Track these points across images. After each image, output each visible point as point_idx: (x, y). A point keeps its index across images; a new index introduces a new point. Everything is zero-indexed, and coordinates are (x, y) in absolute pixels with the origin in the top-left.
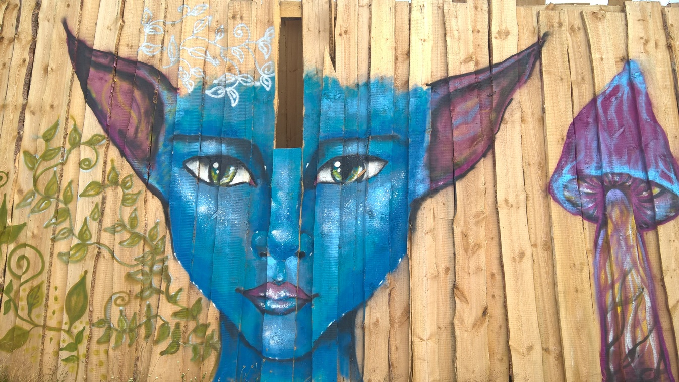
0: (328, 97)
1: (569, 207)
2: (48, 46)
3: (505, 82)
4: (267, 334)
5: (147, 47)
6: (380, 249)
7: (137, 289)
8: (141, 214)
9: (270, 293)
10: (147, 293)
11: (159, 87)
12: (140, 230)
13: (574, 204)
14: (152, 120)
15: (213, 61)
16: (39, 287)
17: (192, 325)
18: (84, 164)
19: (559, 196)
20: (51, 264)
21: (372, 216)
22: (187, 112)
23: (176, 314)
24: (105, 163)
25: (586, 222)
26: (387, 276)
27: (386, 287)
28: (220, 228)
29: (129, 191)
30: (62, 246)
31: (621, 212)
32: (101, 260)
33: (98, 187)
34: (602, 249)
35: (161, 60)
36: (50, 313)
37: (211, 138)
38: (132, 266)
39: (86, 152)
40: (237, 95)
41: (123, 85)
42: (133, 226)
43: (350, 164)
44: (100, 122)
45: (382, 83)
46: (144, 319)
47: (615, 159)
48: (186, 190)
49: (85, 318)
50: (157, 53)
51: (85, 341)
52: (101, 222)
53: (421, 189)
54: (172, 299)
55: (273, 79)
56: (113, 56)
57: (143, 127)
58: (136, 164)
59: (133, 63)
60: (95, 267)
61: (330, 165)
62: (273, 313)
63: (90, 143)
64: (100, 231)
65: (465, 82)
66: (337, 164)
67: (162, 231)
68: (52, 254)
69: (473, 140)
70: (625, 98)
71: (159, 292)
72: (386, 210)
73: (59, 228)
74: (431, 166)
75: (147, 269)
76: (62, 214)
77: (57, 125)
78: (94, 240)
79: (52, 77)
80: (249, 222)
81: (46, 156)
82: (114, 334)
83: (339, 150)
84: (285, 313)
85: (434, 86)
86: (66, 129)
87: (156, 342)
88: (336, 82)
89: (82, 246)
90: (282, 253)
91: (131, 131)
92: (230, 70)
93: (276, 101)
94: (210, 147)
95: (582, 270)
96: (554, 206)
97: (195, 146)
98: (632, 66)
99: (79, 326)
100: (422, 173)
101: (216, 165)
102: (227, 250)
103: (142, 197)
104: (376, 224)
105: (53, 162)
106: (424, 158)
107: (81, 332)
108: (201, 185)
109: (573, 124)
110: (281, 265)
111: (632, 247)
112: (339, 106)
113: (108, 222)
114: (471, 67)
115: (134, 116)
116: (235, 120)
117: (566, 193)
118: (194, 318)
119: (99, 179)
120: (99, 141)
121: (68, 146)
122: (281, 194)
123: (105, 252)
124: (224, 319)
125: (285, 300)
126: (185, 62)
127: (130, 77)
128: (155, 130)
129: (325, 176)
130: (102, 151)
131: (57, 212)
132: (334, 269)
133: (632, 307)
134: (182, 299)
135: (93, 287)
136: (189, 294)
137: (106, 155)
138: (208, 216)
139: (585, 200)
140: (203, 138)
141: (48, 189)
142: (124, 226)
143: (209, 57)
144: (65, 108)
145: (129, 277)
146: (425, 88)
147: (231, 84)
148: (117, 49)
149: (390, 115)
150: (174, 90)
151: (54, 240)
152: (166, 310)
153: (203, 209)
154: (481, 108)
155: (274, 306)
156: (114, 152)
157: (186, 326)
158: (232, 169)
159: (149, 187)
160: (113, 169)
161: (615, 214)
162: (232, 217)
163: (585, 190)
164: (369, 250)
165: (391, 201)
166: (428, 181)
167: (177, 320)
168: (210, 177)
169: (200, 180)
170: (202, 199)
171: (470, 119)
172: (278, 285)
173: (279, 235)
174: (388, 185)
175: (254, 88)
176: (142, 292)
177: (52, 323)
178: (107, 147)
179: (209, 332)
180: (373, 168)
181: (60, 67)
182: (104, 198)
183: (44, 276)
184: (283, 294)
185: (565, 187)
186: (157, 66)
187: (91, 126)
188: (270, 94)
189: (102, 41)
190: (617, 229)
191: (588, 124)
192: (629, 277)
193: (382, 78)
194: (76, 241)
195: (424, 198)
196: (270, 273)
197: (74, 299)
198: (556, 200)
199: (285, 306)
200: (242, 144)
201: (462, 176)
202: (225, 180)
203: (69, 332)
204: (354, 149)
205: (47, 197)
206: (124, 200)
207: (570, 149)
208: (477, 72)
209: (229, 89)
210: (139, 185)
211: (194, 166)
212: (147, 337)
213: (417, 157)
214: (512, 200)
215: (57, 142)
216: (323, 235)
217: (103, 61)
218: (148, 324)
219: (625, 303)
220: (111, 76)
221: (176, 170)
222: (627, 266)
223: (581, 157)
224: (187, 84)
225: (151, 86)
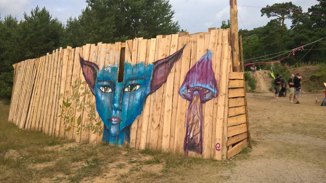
0: (129, 69)
1: (183, 97)
2: (76, 60)
3: (172, 61)
4: (112, 129)
5: (94, 59)
6: (137, 109)
7: (90, 118)
8: (91, 100)
9: (113, 119)
10: (92, 119)
11: (96, 68)
12: (91, 104)
13: (185, 96)
14: (94, 77)
15: (106, 61)
16: (73, 117)
17: (99, 127)
18: (82, 88)
19: (181, 93)
20: (75, 112)
21: (136, 100)
22: (101, 74)
23: (96, 124)
24: (86, 88)
25: (187, 101)
26: (138, 116)
27: (137, 119)
28: (105, 103)
29: (89, 95)
30: (78, 108)
31: (197, 98)
32: (84, 111)
33: (84, 94)
34: (190, 108)
35: (97, 62)
36: (75, 123)
37: (105, 81)
38: (89, 112)
39: (82, 86)
40: (110, 70)
41: (90, 68)
42: (90, 103)
43: (133, 86)
44: (85, 78)
45: (142, 64)
46: (91, 125)
47: (198, 82)
48: (100, 94)
49: (81, 124)
50: (96, 60)
51: (80, 130)
52: (84, 102)
53: (148, 92)
54: (96, 120)
55: (118, 64)
56: (88, 62)
57: (92, 79)
58: (91, 88)
59: (91, 63)
60: (83, 113)
61: (128, 87)
62: (113, 124)
63: (83, 83)
64: (84, 104)
65: (162, 62)
66: (129, 86)
67: (95, 105)
68: (76, 110)
69: (162, 78)
70: (205, 62)
71: (94, 119)
72: (139, 98)
73: (77, 104)
74: (151, 86)
75: (92, 113)
76: (78, 100)
77: (77, 79)
78: (83, 106)
79: (77, 67)
80: (111, 102)
81: (75, 87)
82: (85, 128)
83: (130, 82)
84: (116, 124)
85: (154, 63)
86: (79, 80)
87: (92, 131)
88: (131, 64)
89: (80, 108)
90: (116, 109)
91: (90, 80)
92: (109, 63)
93: (118, 70)
94: (105, 83)
95: (183, 115)
96: (180, 97)
97: (102, 83)
98: (209, 52)
99: (80, 126)
100: (149, 88)
101: (106, 88)
102: (106, 109)
103: (91, 96)
104: (137, 102)
105: (76, 88)
106: (150, 83)
107: (80, 128)
108: (103, 93)
109: (189, 72)
110: (116, 113)
111: (198, 108)
112: (131, 71)
113: (86, 102)
114: (164, 57)
115: (91, 76)
116: (110, 76)
117: (183, 93)
118: (100, 125)
119: (84, 92)
120: (84, 83)
121: (79, 84)
122: (117, 95)
123: (85, 109)
124: (105, 126)
125: (116, 121)
126: (101, 62)
127: (91, 66)
128: (95, 79)
129: (126, 90)
130: (85, 85)
131: (77, 100)
132: (126, 114)
133: (194, 125)
134: (97, 120)
135: (82, 117)
136: (99, 119)
137: (86, 86)
138: (104, 100)
139: (188, 94)
140: (104, 81)
141: (75, 95)
142: (88, 103)
143: (106, 60)
144: (79, 75)
145: (89, 115)
146: (152, 64)
147: (109, 67)
148: (89, 60)
149: (143, 72)
150: (98, 69)
151: (76, 106)
152: (94, 123)
153: (103, 99)
154: (165, 69)
155: (113, 123)
156: (87, 85)
157: (98, 127)
158: (108, 88)
159: (93, 93)
160: (87, 89)
161: (195, 98)
162: (107, 101)
163: (189, 92)
164: (135, 109)
165: (141, 96)
166: (150, 90)
167: (96, 125)
168: (105, 91)
169: (102, 91)
170: (103, 96)
171: (162, 72)
172: (115, 117)
173: (116, 105)
174: (141, 92)
175: (114, 67)
176: (91, 119)
177: (75, 126)
178: (86, 84)
179: (102, 129)
180: (138, 87)
181: (78, 65)
182: (85, 97)
183: (74, 114)
184: (116, 120)
185: (183, 91)
186: (96, 64)
187: (83, 80)
188: (117, 68)
189: (86, 59)
190: (195, 103)
191: (193, 71)
192: (195, 117)
193: (142, 62)
194: (80, 107)
195: (148, 95)
196: (113, 115)
197: (79, 120)
198: (180, 95)
199: (116, 123)
200: (110, 82)
201: (158, 89)
202: (107, 91)
203: (78, 127)
204: (134, 82)
205: (75, 96)
206: (88, 97)
207: (187, 79)
208: (166, 58)
209: (109, 68)
210: (91, 93)
211: (101, 88)
212: (91, 129)
213: (148, 84)
214: (169, 95)
215: (77, 83)
216: (124, 105)
217: (86, 63)
218: (92, 126)
219: (192, 124)
220: (87, 67)
221: (98, 89)
222: (195, 114)
223: (189, 82)
224: (101, 68)
225: (94, 68)
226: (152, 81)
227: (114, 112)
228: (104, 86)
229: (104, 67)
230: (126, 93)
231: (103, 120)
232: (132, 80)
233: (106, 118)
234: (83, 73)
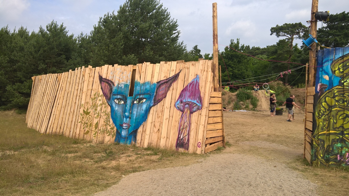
0: (138, 86)
1: (178, 109)
2: (96, 77)
3: (171, 81)
4: (122, 133)
5: (111, 77)
6: (143, 117)
7: (105, 124)
8: (107, 109)
9: (124, 125)
10: (107, 125)
11: (112, 85)
12: (106, 113)
13: (179, 108)
14: (110, 91)
15: (121, 79)
16: (91, 123)
17: (113, 131)
18: (100, 100)
19: (176, 106)
20: (94, 119)
21: (143, 110)
22: (115, 90)
23: (110, 129)
24: (103, 100)
25: (181, 112)
26: (143, 122)
27: (143, 125)
28: (118, 112)
29: (106, 105)
30: (95, 116)
31: (187, 110)
32: (101, 118)
33: (101, 104)
34: (182, 117)
35: (113, 79)
36: (93, 128)
37: (119, 95)
38: (105, 119)
39: (100, 98)
40: (123, 86)
41: (107, 84)
42: (106, 112)
43: (141, 99)
44: (103, 92)
45: (148, 83)
46: (106, 129)
47: (189, 98)
48: (114, 105)
49: (97, 129)
50: (112, 78)
51: (97, 133)
52: (101, 111)
53: (152, 105)
54: (110, 126)
55: (130, 82)
56: (106, 79)
57: (109, 93)
58: (107, 100)
59: (108, 80)
60: (100, 120)
61: (136, 100)
62: (124, 129)
63: (101, 96)
64: (101, 113)
65: (163, 82)
66: (138, 100)
67: (110, 113)
68: (94, 117)
69: (163, 94)
70: (195, 84)
71: (108, 124)
72: (145, 109)
73: (95, 112)
74: (155, 100)
75: (107, 120)
76: (96, 110)
77: (96, 93)
78: (100, 115)
79: (96, 83)
80: (123, 111)
81: (94, 99)
82: (101, 132)
83: (138, 97)
84: (126, 129)
85: (158, 83)
86: (98, 93)
87: (107, 134)
88: (139, 83)
89: (98, 116)
90: (127, 117)
91: (107, 93)
92: (123, 81)
93: (130, 87)
94: (119, 97)
95: (177, 122)
96: (175, 108)
97: (116, 96)
98: (197, 76)
99: (97, 130)
100: (152, 101)
101: (119, 100)
102: (119, 117)
103: (107, 106)
104: (143, 112)
105: (95, 100)
106: (154, 98)
107: (96, 131)
108: (117, 104)
109: (183, 90)
110: (126, 120)
111: (187, 117)
112: (140, 88)
113: (102, 111)
114: (165, 78)
115: (108, 91)
116: (123, 91)
117: (178, 106)
118: (113, 129)
119: (101, 103)
120: (102, 96)
121: (98, 97)
122: (128, 106)
123: (101, 117)
124: (117, 130)
125: (126, 126)
126: (116, 80)
127: (108, 83)
128: (111, 93)
129: (135, 102)
130: (102, 98)
131: (95, 109)
132: (134, 121)
133: (184, 130)
134: (111, 126)
135: (99, 123)
136: (112, 125)
137: (103, 98)
138: (117, 110)
139: (181, 107)
140: (118, 95)
141: (94, 105)
142: (104, 112)
143: (120, 78)
144: (98, 89)
145: (104, 121)
146: (156, 83)
147: (123, 84)
148: (106, 78)
149: (149, 89)
150: (114, 85)
151: (94, 114)
152: (109, 128)
153: (116, 109)
154: (166, 87)
155: (124, 128)
156: (104, 98)
157: (111, 131)
158: (121, 101)
159: (109, 104)
160: (104, 101)
161: (186, 110)
162: (120, 110)
163: (182, 105)
164: (141, 117)
165: (146, 107)
166: (153, 103)
167: (110, 130)
168: (118, 103)
169: (116, 103)
170: (116, 107)
171: (163, 90)
172: (125, 123)
173: (127, 114)
174: (146, 104)
175: (126, 84)
176: (106, 124)
177: (93, 130)
178: (103, 97)
179: (114, 132)
180: (144, 100)
181: (98, 82)
182: (102, 107)
183: (92, 121)
184: (126, 125)
185: (178, 104)
186: (112, 81)
187: (101, 93)
188: (129, 85)
189: (104, 77)
190: (185, 113)
191: (186, 90)
192: (185, 123)
193: (148, 81)
194: (97, 115)
195: (152, 107)
196: (124, 121)
197: (96, 125)
198: (176, 107)
199: (126, 128)
200: (123, 96)
201: (160, 102)
202: (120, 103)
203: (95, 131)
204: (141, 96)
205: (94, 106)
206: (105, 107)
207: (181, 96)
208: (166, 79)
209: (122, 85)
210: (107, 104)
211: (115, 100)
212: (106, 133)
213: (152, 98)
214: (168, 107)
215: (96, 96)
216: (133, 114)
217: (104, 80)
218: (106, 130)
219: (183, 129)
220: (105, 83)
221: (113, 101)
222: (185, 121)
223: (183, 98)
224: (116, 84)
225: (110, 85)
226: (155, 96)
227: (125, 119)
228: (118, 99)
229: (119, 84)
230: (135, 104)
231: (116, 125)
232: (140, 95)
233: (118, 124)
234: (102, 88)
